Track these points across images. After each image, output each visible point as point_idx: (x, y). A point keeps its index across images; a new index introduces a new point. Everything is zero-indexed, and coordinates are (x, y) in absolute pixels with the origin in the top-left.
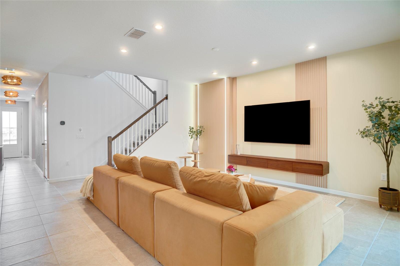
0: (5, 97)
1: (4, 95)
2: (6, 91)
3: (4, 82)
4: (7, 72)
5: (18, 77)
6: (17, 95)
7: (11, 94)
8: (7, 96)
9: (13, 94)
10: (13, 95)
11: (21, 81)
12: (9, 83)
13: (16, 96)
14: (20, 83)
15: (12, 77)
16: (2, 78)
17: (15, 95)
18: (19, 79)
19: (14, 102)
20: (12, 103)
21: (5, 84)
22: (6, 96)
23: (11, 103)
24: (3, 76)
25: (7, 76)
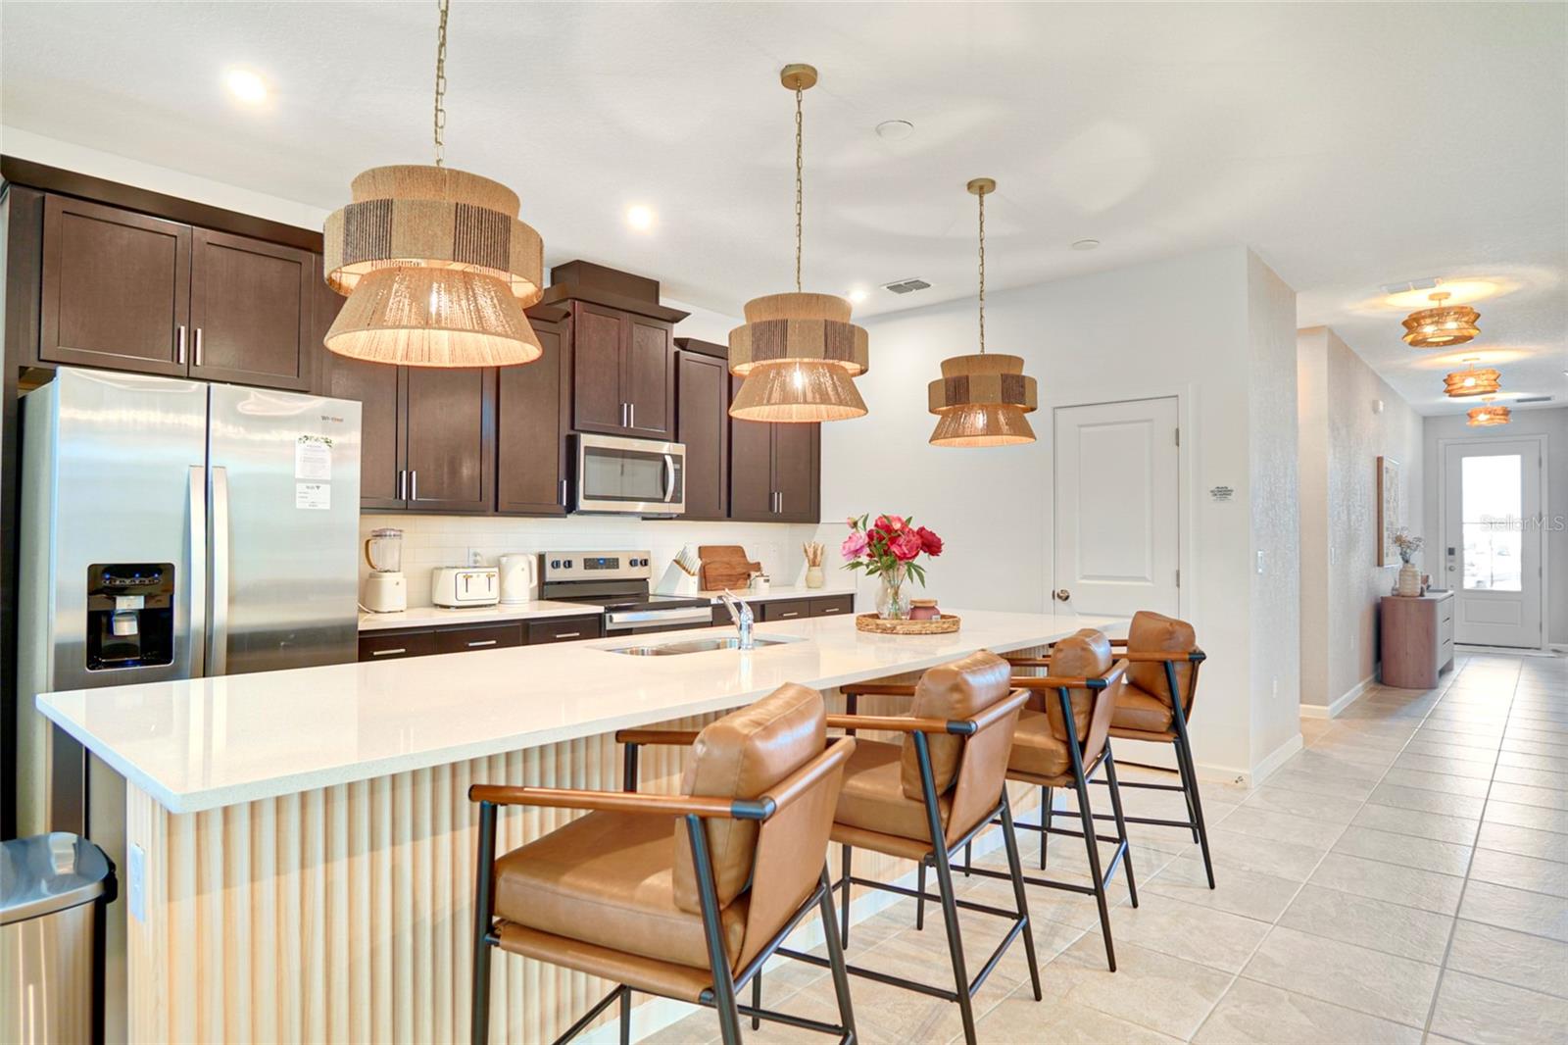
0: (1447, 399)
1: (1446, 391)
2: (1449, 376)
3: (1410, 338)
4: (1418, 300)
5: (1462, 308)
6: (1493, 383)
7: (1470, 382)
8: (1453, 393)
9: (1480, 382)
10: (1476, 386)
11: (1474, 321)
12: (1430, 340)
13: (1489, 389)
14: (1473, 332)
15: (1438, 315)
16: (1405, 323)
17: (1486, 383)
18: (1469, 315)
19: (1502, 415)
20: (1492, 419)
21: (1416, 345)
22: (1450, 393)
23: (1488, 420)
24: (1406, 318)
25: (1420, 313)
